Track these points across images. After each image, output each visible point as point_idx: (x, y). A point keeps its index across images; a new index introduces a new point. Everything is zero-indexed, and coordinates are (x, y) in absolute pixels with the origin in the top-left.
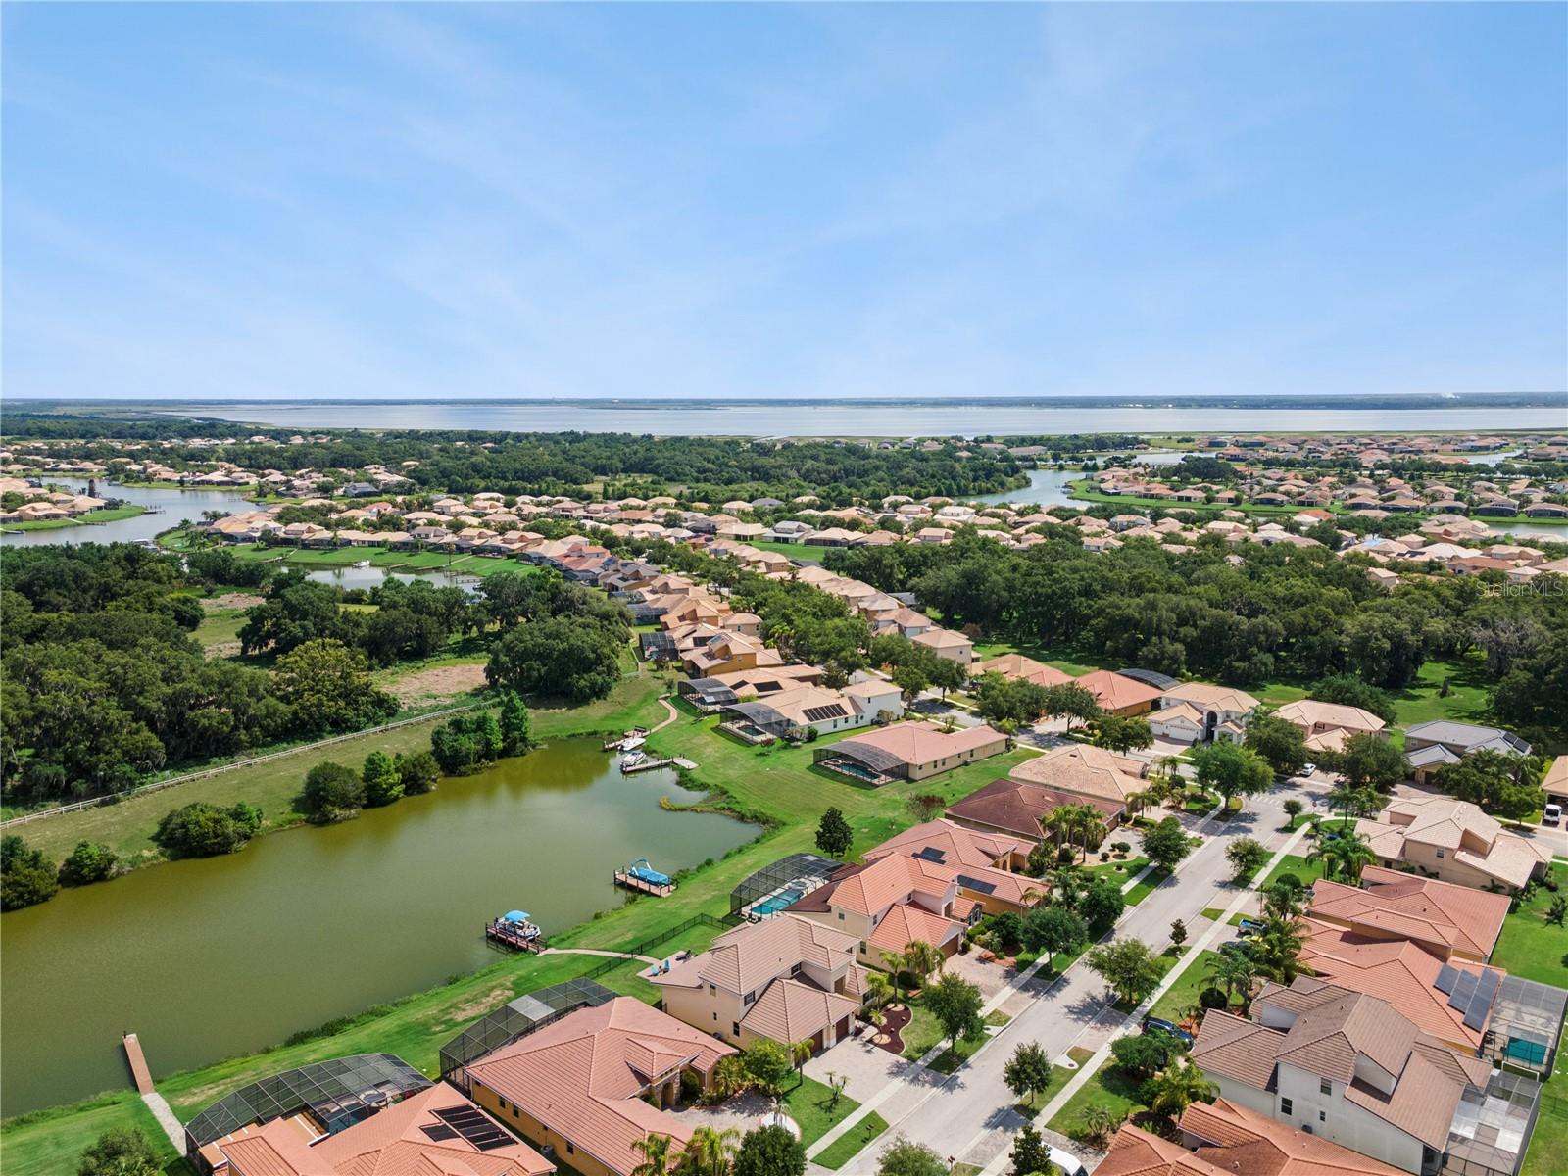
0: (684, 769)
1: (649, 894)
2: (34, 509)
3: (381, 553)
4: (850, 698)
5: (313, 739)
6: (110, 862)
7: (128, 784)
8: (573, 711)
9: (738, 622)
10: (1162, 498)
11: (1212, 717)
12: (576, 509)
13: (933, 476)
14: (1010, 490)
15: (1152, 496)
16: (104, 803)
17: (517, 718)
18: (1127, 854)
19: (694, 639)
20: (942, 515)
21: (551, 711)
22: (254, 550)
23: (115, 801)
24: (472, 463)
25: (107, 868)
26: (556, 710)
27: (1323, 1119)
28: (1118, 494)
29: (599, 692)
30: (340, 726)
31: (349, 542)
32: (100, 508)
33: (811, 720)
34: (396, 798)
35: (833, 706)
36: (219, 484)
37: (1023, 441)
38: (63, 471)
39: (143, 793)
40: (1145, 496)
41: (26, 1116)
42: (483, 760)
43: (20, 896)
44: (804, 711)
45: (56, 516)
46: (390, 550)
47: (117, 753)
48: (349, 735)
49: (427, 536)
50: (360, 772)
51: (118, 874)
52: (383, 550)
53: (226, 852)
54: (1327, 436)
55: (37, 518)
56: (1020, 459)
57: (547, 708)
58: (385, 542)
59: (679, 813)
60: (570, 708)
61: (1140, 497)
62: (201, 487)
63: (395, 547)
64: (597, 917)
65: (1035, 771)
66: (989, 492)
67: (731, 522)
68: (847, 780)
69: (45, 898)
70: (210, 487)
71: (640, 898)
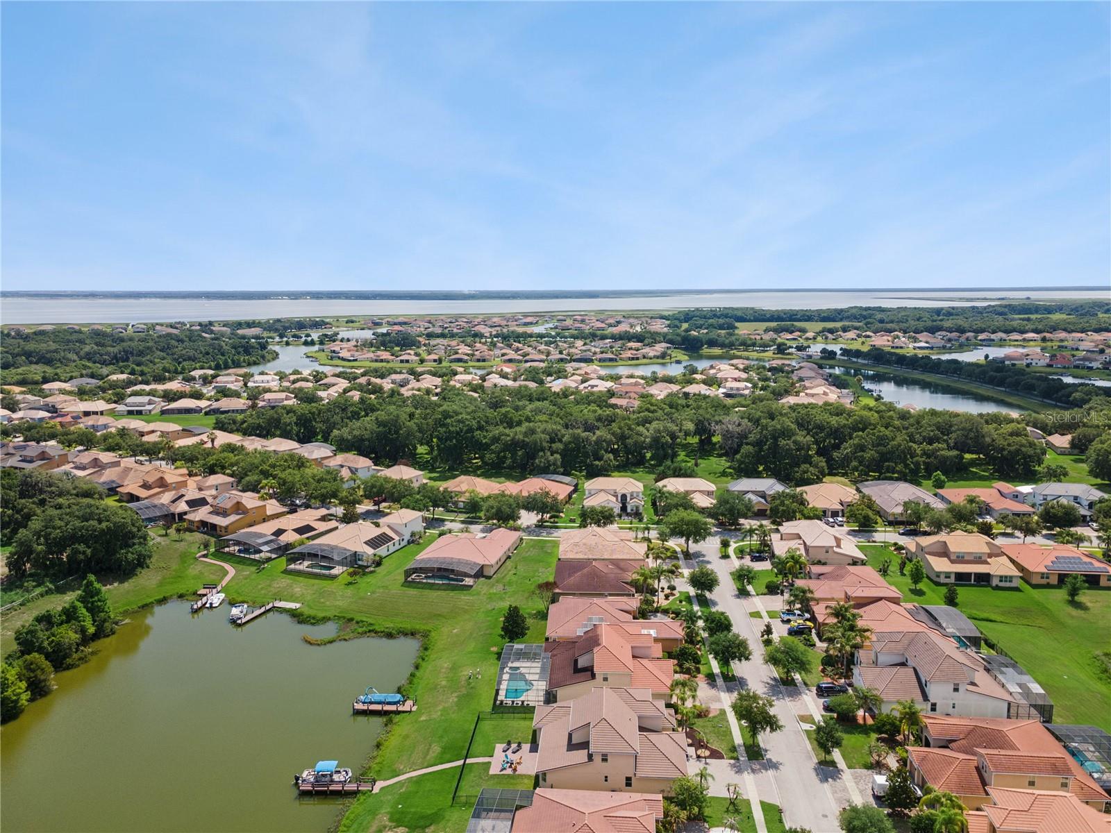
0: (292, 610)
1: (398, 712)
4: (388, 526)
8: (126, 585)
9: (215, 483)
10: (388, 362)
11: (624, 497)
13: (208, 353)
14: (269, 361)
15: (382, 361)
18: (674, 592)
19: (187, 502)
20: (254, 382)
27: (954, 707)
28: (356, 360)
29: (141, 562)
33: (375, 549)
34: (27, 707)
35: (381, 534)
37: (250, 325)
40: (376, 361)
42: (82, 648)
44: (365, 543)
54: (442, 317)
56: (253, 338)
59: (328, 645)
60: (121, 582)
61: (372, 361)
64: (378, 746)
65: (575, 551)
66: (255, 363)
67: (70, 401)
68: (443, 587)
71: (397, 718)
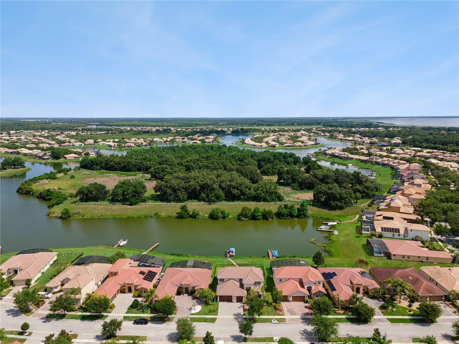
0: (333, 234)
2: (297, 144)
3: (358, 162)
4: (406, 228)
5: (258, 202)
6: (197, 215)
7: (214, 202)
12: (440, 155)
16: (209, 204)
17: (303, 208)
21: (323, 210)
22: (329, 158)
23: (211, 204)
24: (427, 138)
25: (196, 216)
26: (324, 210)
30: (265, 200)
31: (352, 158)
32: (313, 145)
33: (383, 231)
34: (259, 219)
35: (396, 229)
36: (350, 140)
38: (322, 135)
39: (216, 204)
41: (131, 248)
43: (180, 216)
44: (382, 227)
45: (301, 146)
46: (361, 162)
47: (213, 194)
48: (267, 203)
49: (373, 159)
50: (253, 211)
51: (198, 218)
52: (359, 161)
53: (217, 220)
55: (297, 146)
57: (322, 209)
58: (360, 159)
62: (345, 141)
63: (362, 161)
69: (184, 218)
70: (347, 141)
